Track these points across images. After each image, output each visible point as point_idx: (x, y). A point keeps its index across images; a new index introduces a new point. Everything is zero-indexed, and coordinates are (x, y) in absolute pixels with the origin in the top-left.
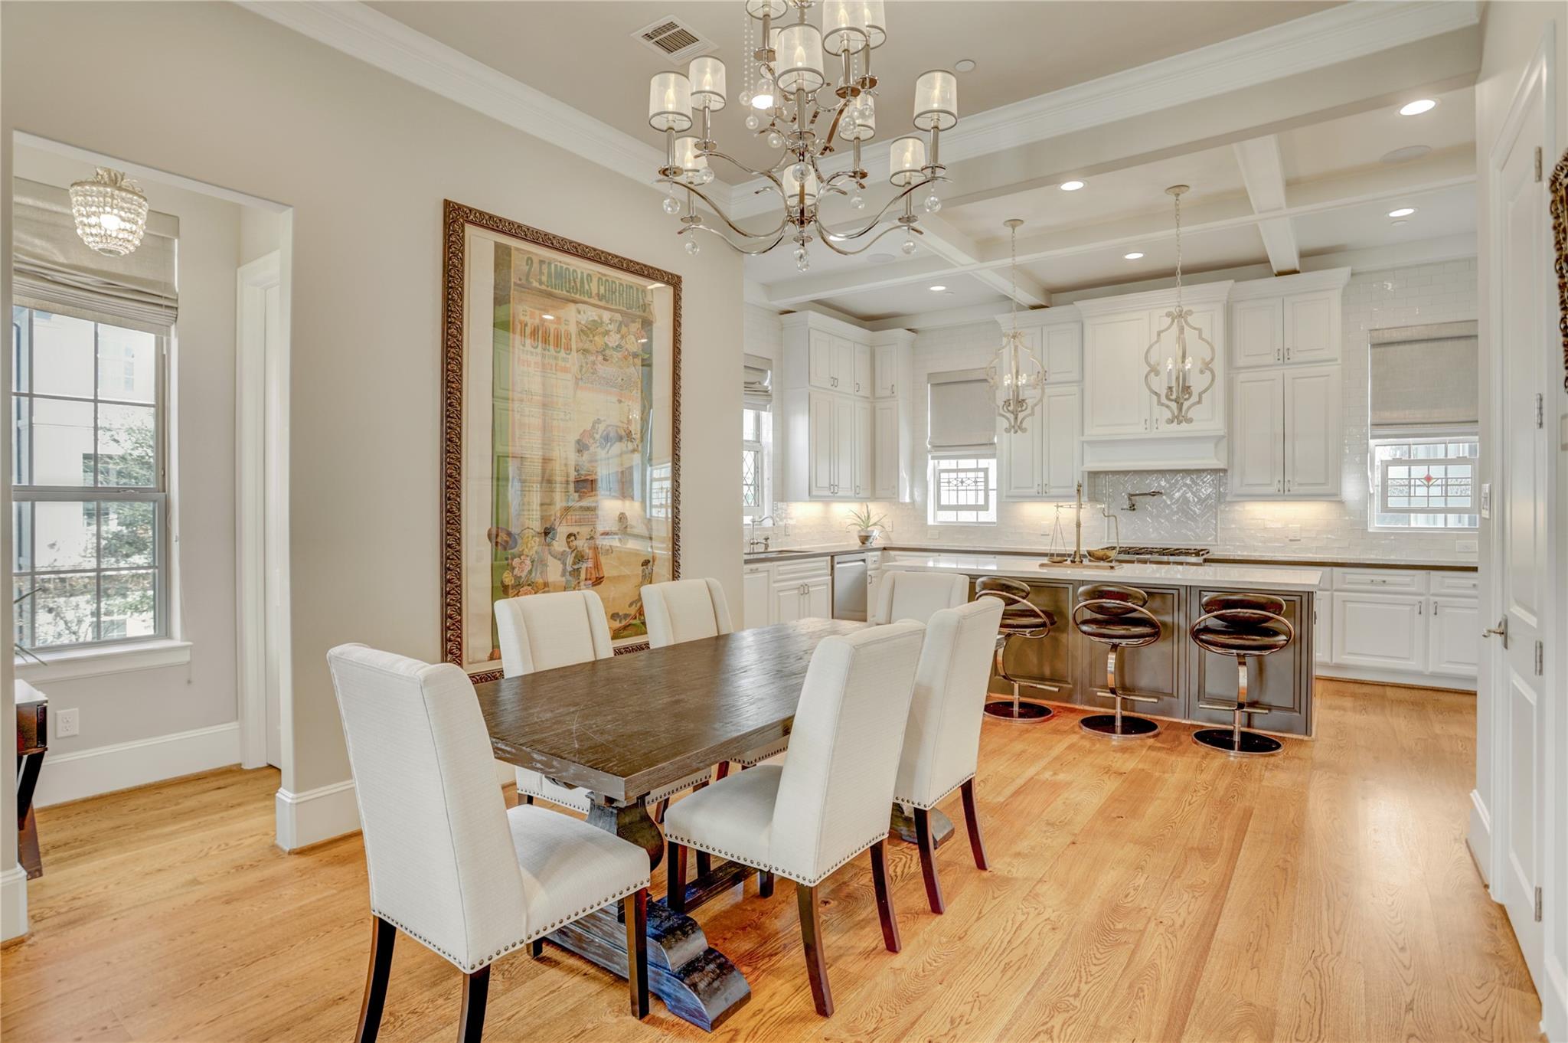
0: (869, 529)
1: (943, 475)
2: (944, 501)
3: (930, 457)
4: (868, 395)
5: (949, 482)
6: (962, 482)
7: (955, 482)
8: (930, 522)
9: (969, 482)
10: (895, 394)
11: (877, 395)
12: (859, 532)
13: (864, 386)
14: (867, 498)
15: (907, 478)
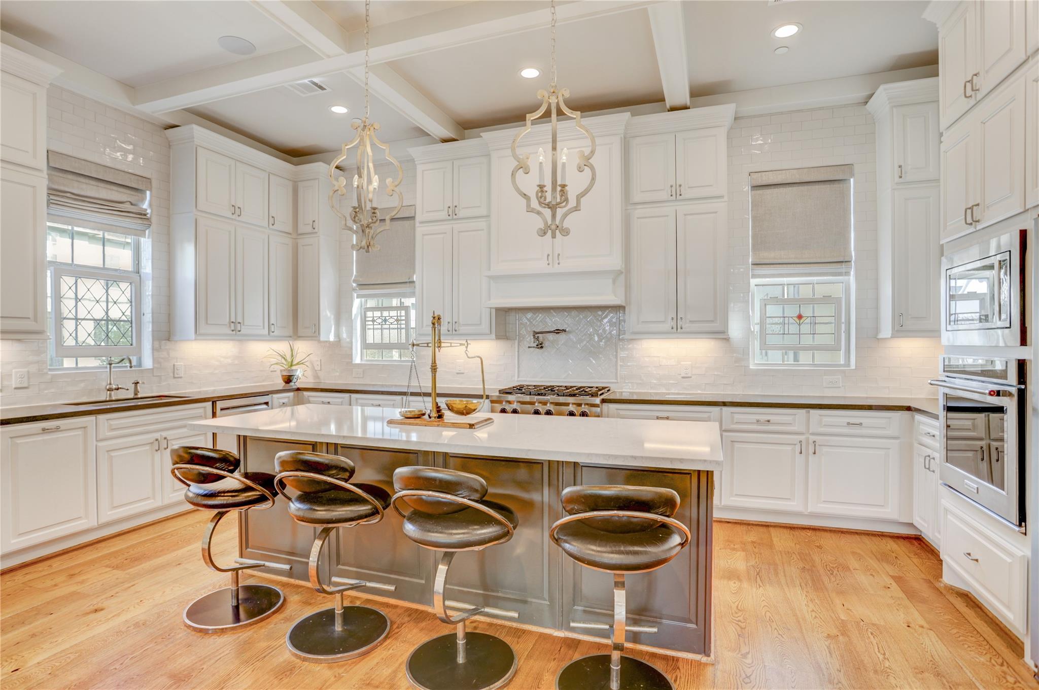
0: (294, 368)
1: (369, 314)
2: (370, 340)
3: (355, 295)
4: (289, 229)
5: (373, 321)
6: (385, 320)
7: (379, 321)
8: (357, 360)
9: (391, 320)
10: (316, 230)
11: (300, 231)
12: (281, 371)
13: (284, 221)
14: (290, 337)
15: (332, 317)
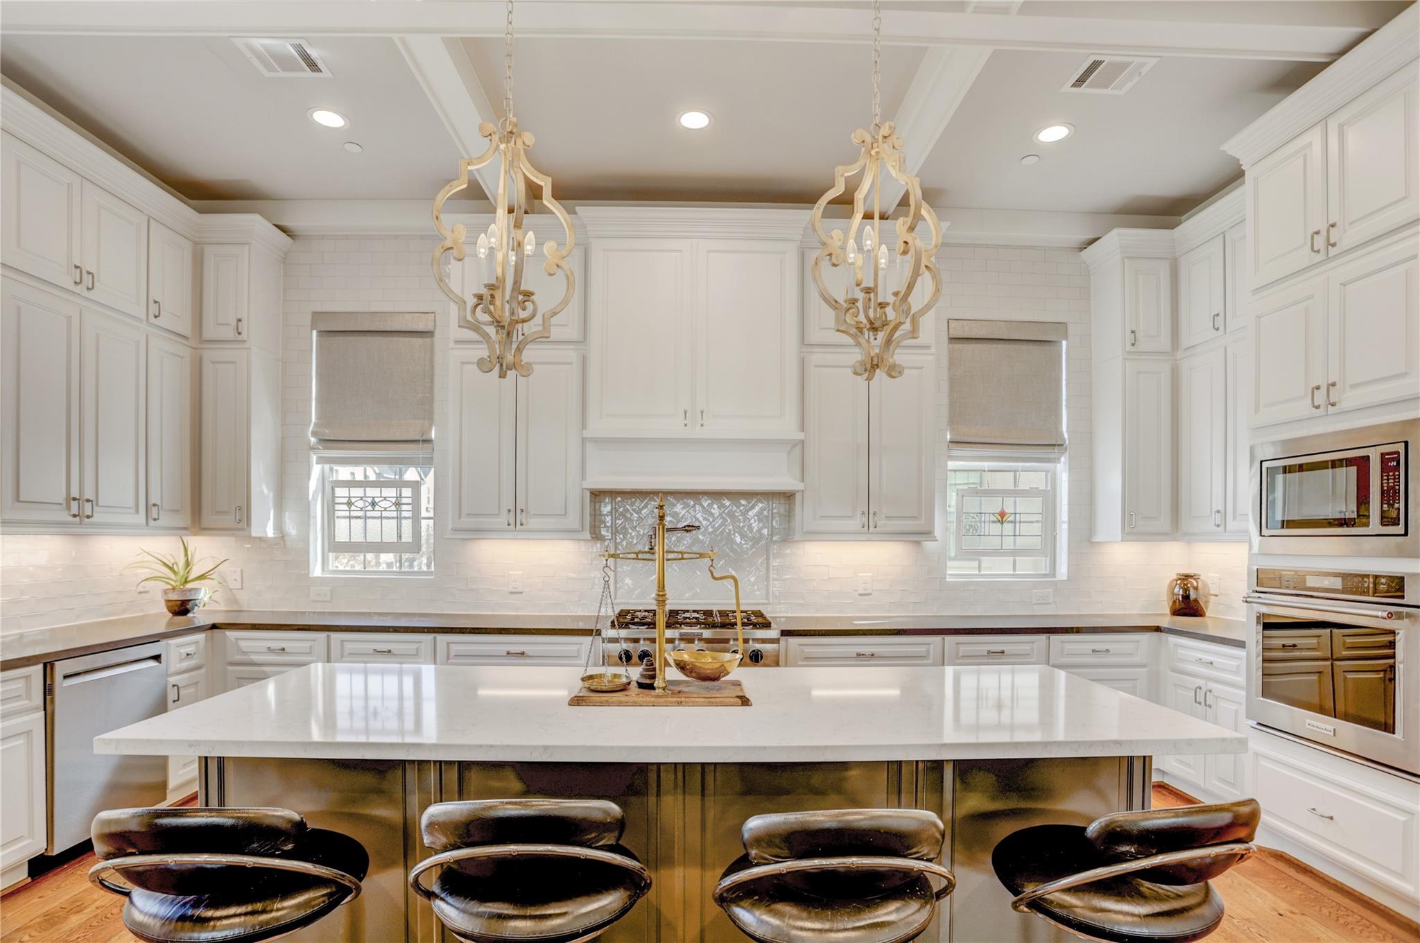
0: (189, 586)
1: (341, 492)
2: (341, 535)
3: (314, 458)
4: (186, 327)
5: (349, 504)
6: (373, 504)
7: (360, 504)
8: (317, 571)
9: (384, 504)
10: (244, 336)
11: (207, 334)
12: (165, 592)
13: (176, 314)
14: (186, 529)
15: (271, 495)
